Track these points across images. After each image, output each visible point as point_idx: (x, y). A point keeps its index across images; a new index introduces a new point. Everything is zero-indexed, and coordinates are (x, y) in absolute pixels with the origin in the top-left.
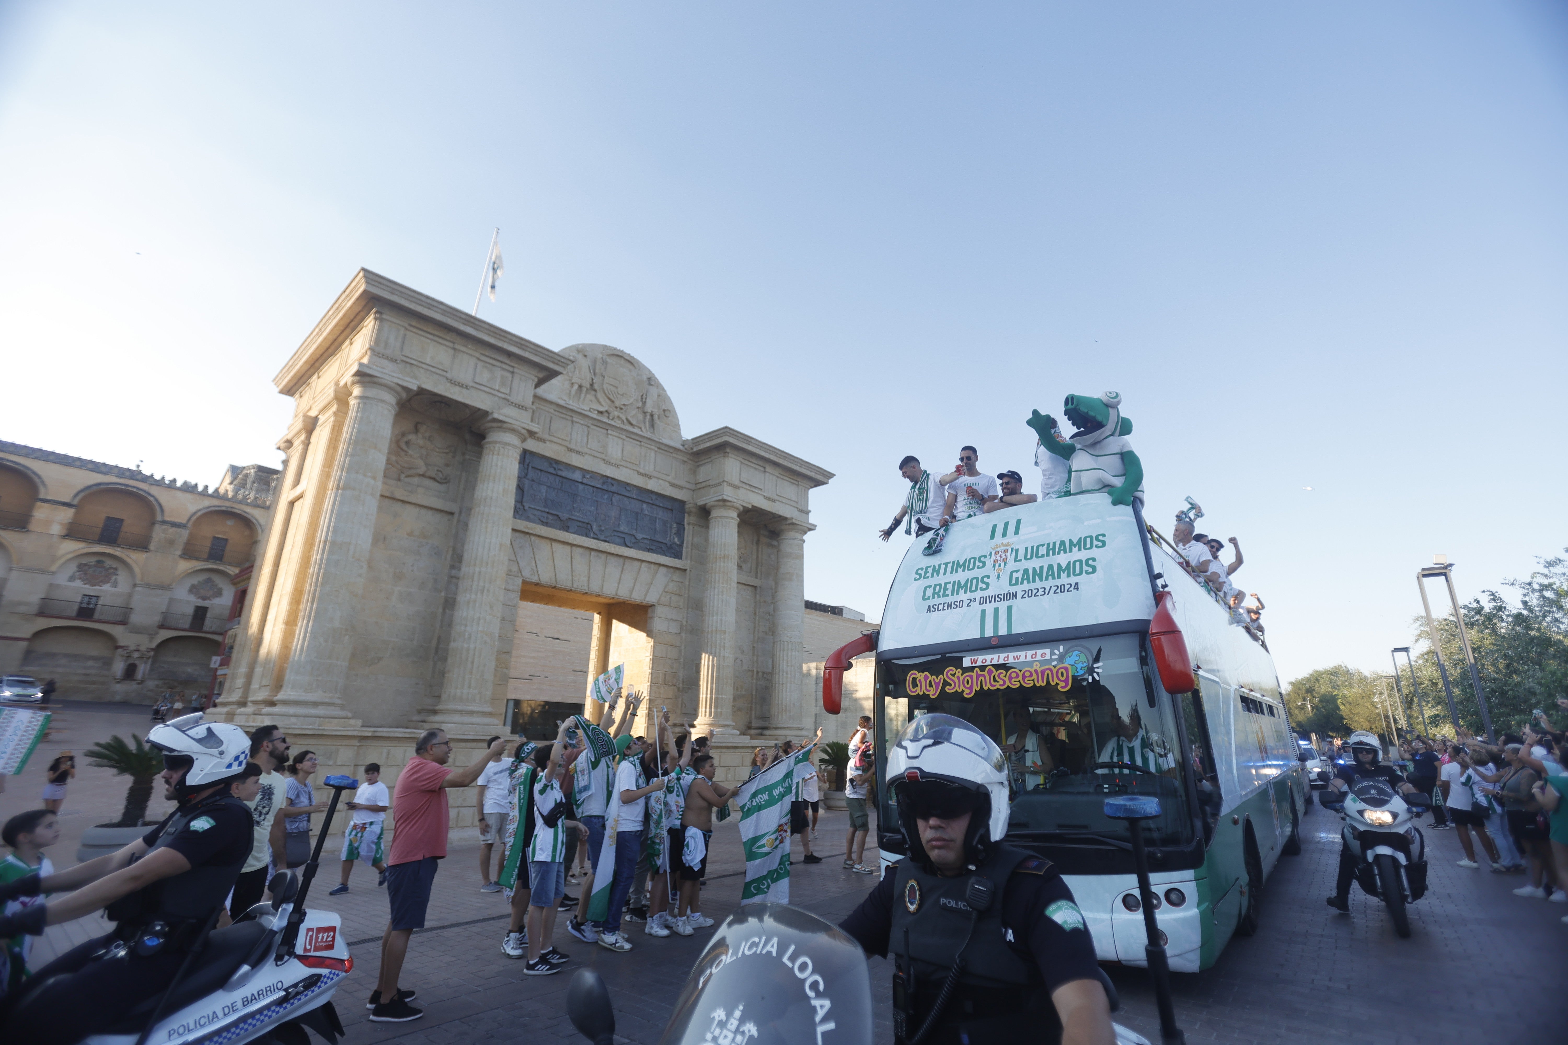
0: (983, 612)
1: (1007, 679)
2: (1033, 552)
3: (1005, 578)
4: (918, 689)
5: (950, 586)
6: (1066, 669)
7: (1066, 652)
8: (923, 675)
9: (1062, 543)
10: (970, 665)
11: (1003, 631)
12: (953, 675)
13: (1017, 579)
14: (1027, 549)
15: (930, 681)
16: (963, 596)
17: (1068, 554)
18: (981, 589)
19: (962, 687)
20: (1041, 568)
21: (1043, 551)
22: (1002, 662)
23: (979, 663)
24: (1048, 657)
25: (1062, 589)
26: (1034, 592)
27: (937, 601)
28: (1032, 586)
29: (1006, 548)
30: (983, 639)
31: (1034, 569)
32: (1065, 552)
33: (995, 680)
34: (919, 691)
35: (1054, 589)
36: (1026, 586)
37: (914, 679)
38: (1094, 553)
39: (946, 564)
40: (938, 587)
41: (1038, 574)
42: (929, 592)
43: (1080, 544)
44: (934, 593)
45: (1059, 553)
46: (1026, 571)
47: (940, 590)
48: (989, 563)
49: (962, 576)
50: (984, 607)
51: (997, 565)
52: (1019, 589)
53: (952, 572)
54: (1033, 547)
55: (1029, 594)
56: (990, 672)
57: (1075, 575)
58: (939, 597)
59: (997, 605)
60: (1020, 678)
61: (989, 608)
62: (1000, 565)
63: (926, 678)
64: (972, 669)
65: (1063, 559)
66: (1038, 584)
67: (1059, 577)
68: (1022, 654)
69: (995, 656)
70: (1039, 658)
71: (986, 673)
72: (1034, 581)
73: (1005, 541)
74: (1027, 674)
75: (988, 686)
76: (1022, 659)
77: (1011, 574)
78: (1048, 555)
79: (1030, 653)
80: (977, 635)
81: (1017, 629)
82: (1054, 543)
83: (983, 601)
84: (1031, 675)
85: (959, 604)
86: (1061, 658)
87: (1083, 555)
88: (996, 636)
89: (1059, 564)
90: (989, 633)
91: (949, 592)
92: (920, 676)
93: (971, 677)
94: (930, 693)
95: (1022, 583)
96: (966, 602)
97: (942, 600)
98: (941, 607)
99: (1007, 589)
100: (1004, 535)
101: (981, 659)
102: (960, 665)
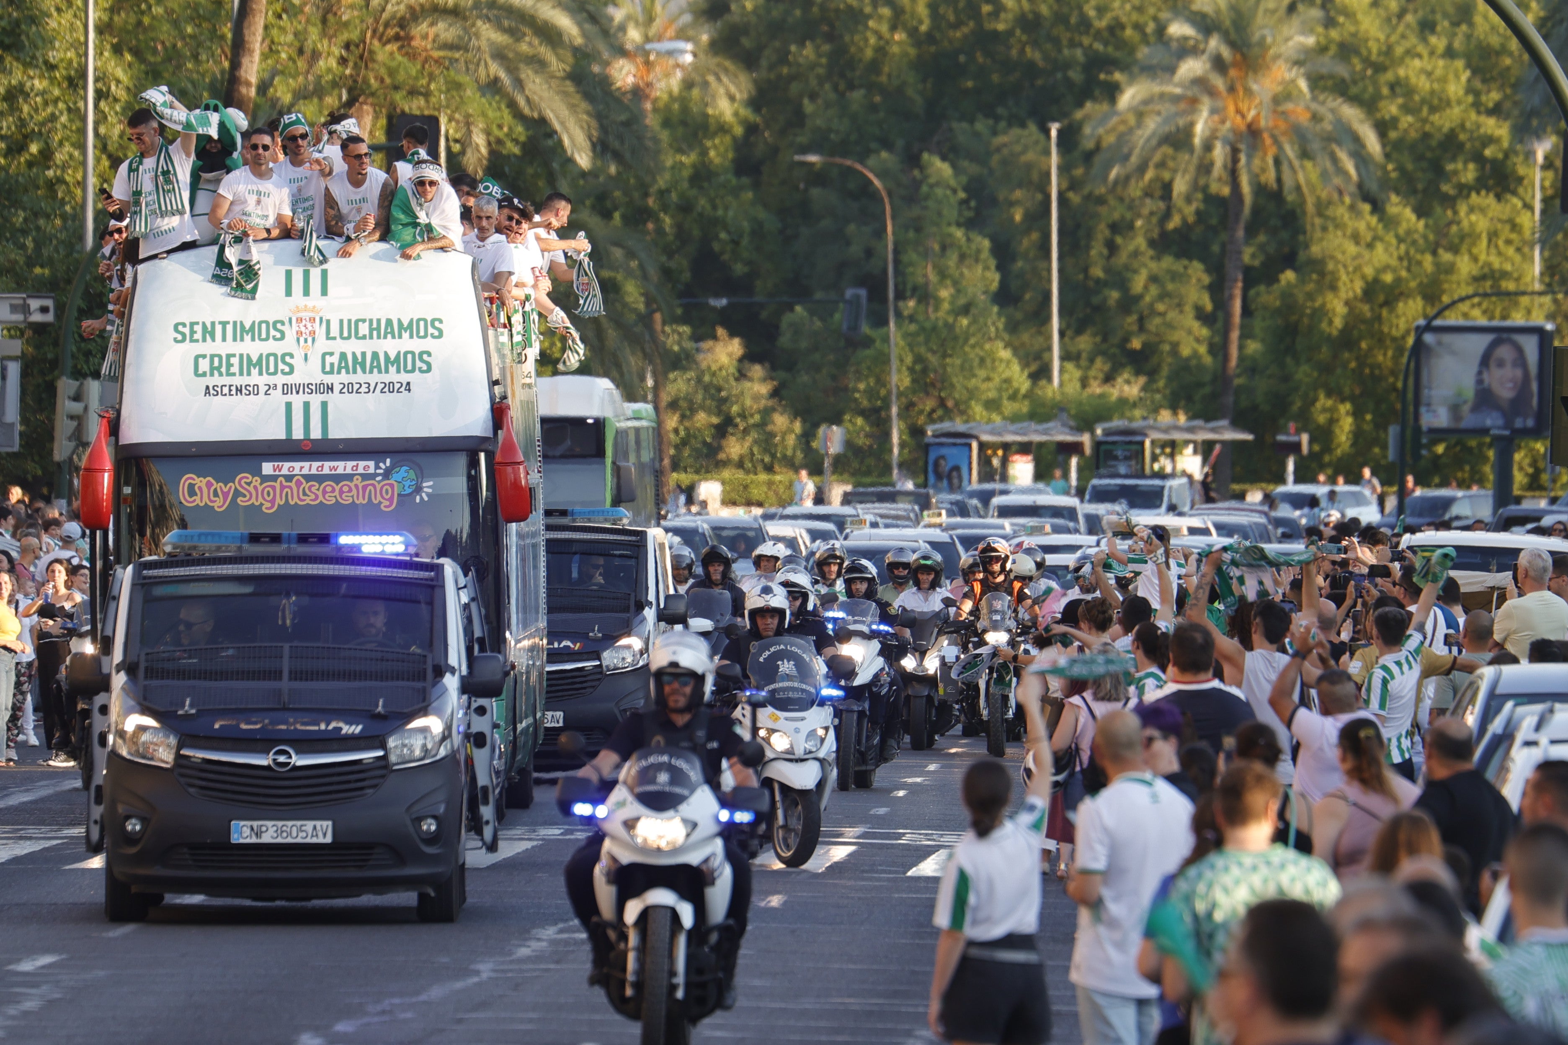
0: (289, 405)
1: (320, 493)
2: (351, 329)
3: (315, 361)
4: (198, 498)
5: (235, 361)
6: (392, 486)
7: (393, 466)
8: (205, 481)
9: (389, 322)
10: (271, 472)
11: (316, 434)
12: (249, 484)
13: (332, 365)
14: (341, 321)
15: (215, 490)
16: (255, 378)
17: (397, 340)
18: (283, 373)
19: (260, 500)
20: (364, 354)
21: (364, 329)
22: (314, 471)
23: (285, 471)
24: (372, 470)
25: (389, 388)
26: (356, 387)
27: (216, 380)
28: (353, 378)
29: (312, 315)
30: (289, 441)
31: (354, 354)
32: (393, 337)
33: (305, 494)
34: (198, 501)
35: (381, 386)
36: (344, 377)
37: (191, 487)
38: (427, 344)
39: (224, 324)
40: (216, 360)
41: (359, 363)
42: (204, 365)
43: (411, 328)
44: (212, 369)
45: (385, 337)
46: (343, 356)
47: (219, 364)
48: (290, 334)
49: (253, 348)
50: (289, 398)
51: (302, 340)
52: (335, 380)
53: (235, 340)
54: (350, 321)
55: (348, 388)
56: (299, 484)
57: (407, 372)
58: (221, 374)
59: (307, 398)
60: (337, 493)
61: (298, 401)
62: (306, 341)
63: (209, 485)
64: (274, 478)
65: (391, 346)
66: (360, 377)
67: (387, 371)
68: (341, 464)
69: (306, 465)
70: (361, 470)
71: (293, 484)
72: (355, 372)
73: (309, 302)
74: (346, 489)
75: (296, 499)
76: (340, 471)
77: (324, 355)
78: (371, 337)
79: (350, 464)
80: (282, 436)
81: (334, 433)
82: (379, 321)
83: (287, 389)
84: (350, 490)
86: (387, 474)
87: (416, 345)
88: (307, 439)
89: (386, 353)
90: (298, 434)
91: (235, 369)
92: (200, 482)
93: (274, 488)
94: (215, 505)
95: (339, 372)
96: (263, 389)
97: (227, 380)
98: (226, 390)
99: (318, 377)
100: (306, 293)
101: (286, 467)
102: (257, 472)
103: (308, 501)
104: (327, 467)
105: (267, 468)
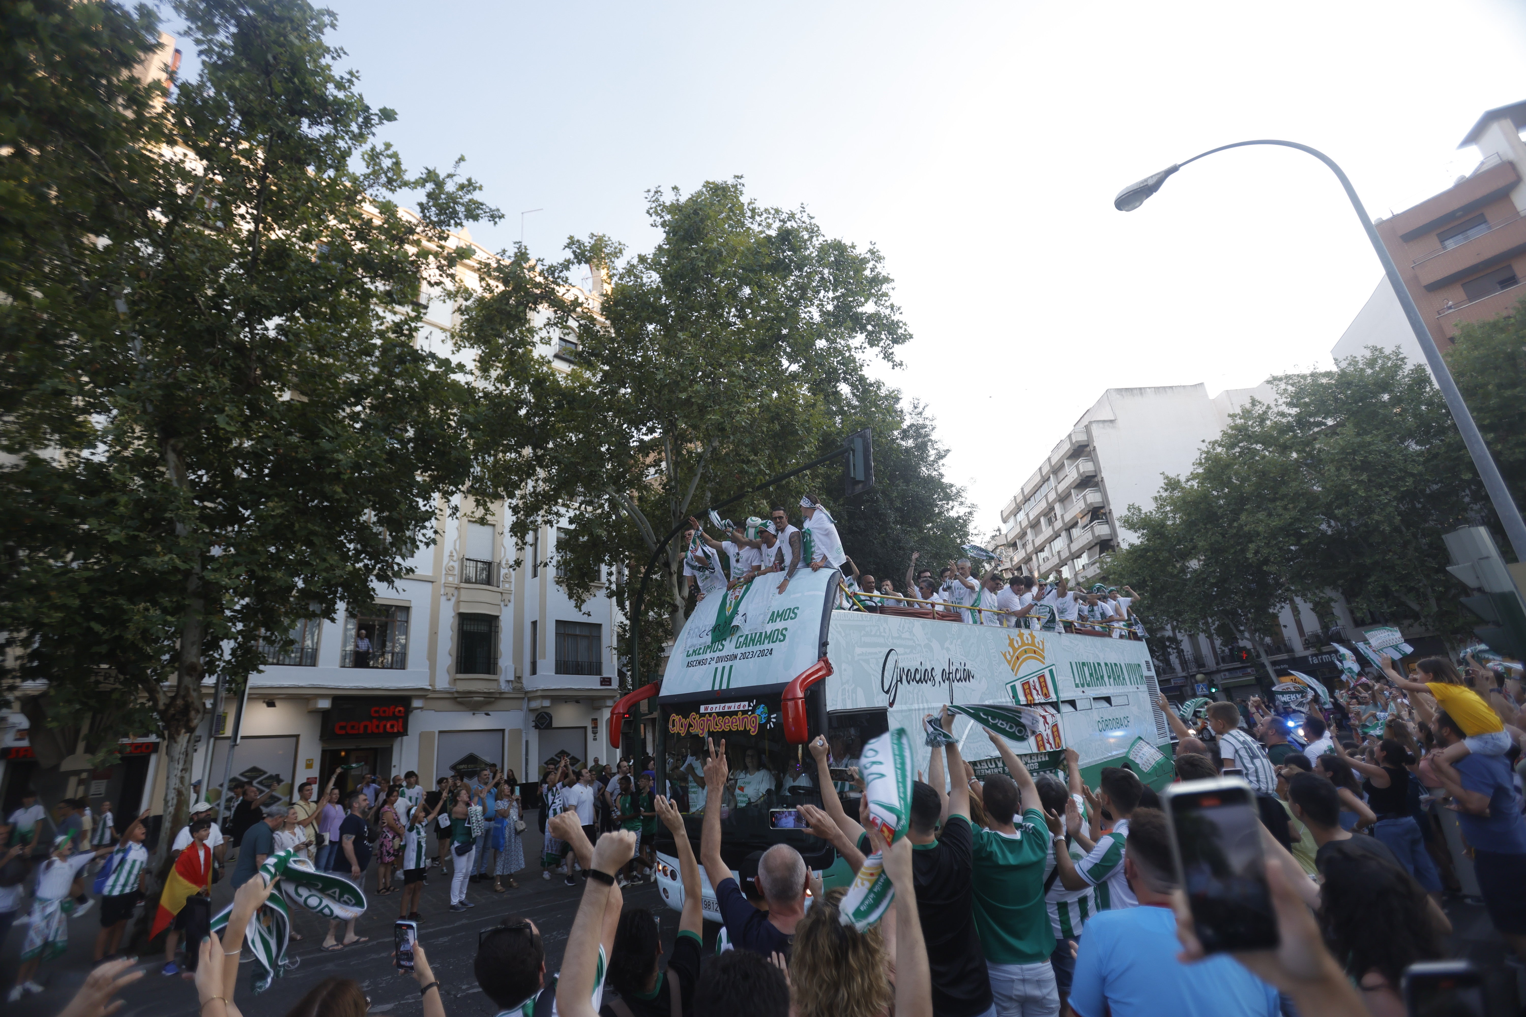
0: (717, 670)
1: (723, 724)
3: (735, 641)
4: (675, 728)
6: (756, 718)
8: (678, 718)
9: (773, 614)
10: (704, 712)
11: (724, 687)
12: (695, 720)
13: (741, 642)
15: (682, 724)
16: (708, 655)
17: (774, 623)
18: (720, 650)
19: (698, 729)
20: (756, 634)
22: (721, 710)
23: (709, 711)
24: (747, 708)
25: (762, 653)
26: (748, 654)
27: (694, 658)
28: (748, 649)
30: (713, 691)
31: (752, 634)
33: (717, 725)
34: (675, 731)
35: (758, 653)
36: (743, 650)
37: (673, 721)
38: (788, 624)
41: (753, 640)
42: (692, 650)
43: (782, 615)
45: (769, 623)
46: (747, 636)
47: (698, 649)
52: (739, 652)
55: (744, 656)
56: (715, 718)
57: (773, 642)
58: (696, 654)
59: (725, 664)
60: (731, 724)
61: (720, 665)
63: (679, 720)
64: (704, 715)
65: (769, 628)
66: (751, 648)
67: (764, 643)
68: (732, 704)
69: (719, 706)
70: (742, 709)
71: (712, 718)
72: (749, 645)
74: (734, 721)
75: (714, 726)
76: (733, 709)
77: (740, 637)
79: (737, 705)
80: (711, 689)
81: (733, 685)
83: (720, 659)
84: (736, 722)
85: (705, 662)
87: (782, 625)
88: (720, 690)
89: (766, 632)
90: (717, 688)
93: (704, 721)
94: (681, 732)
95: (742, 647)
96: (709, 661)
98: (695, 663)
99: (733, 651)
101: (710, 708)
102: (697, 711)
103: (717, 729)
104: (727, 707)
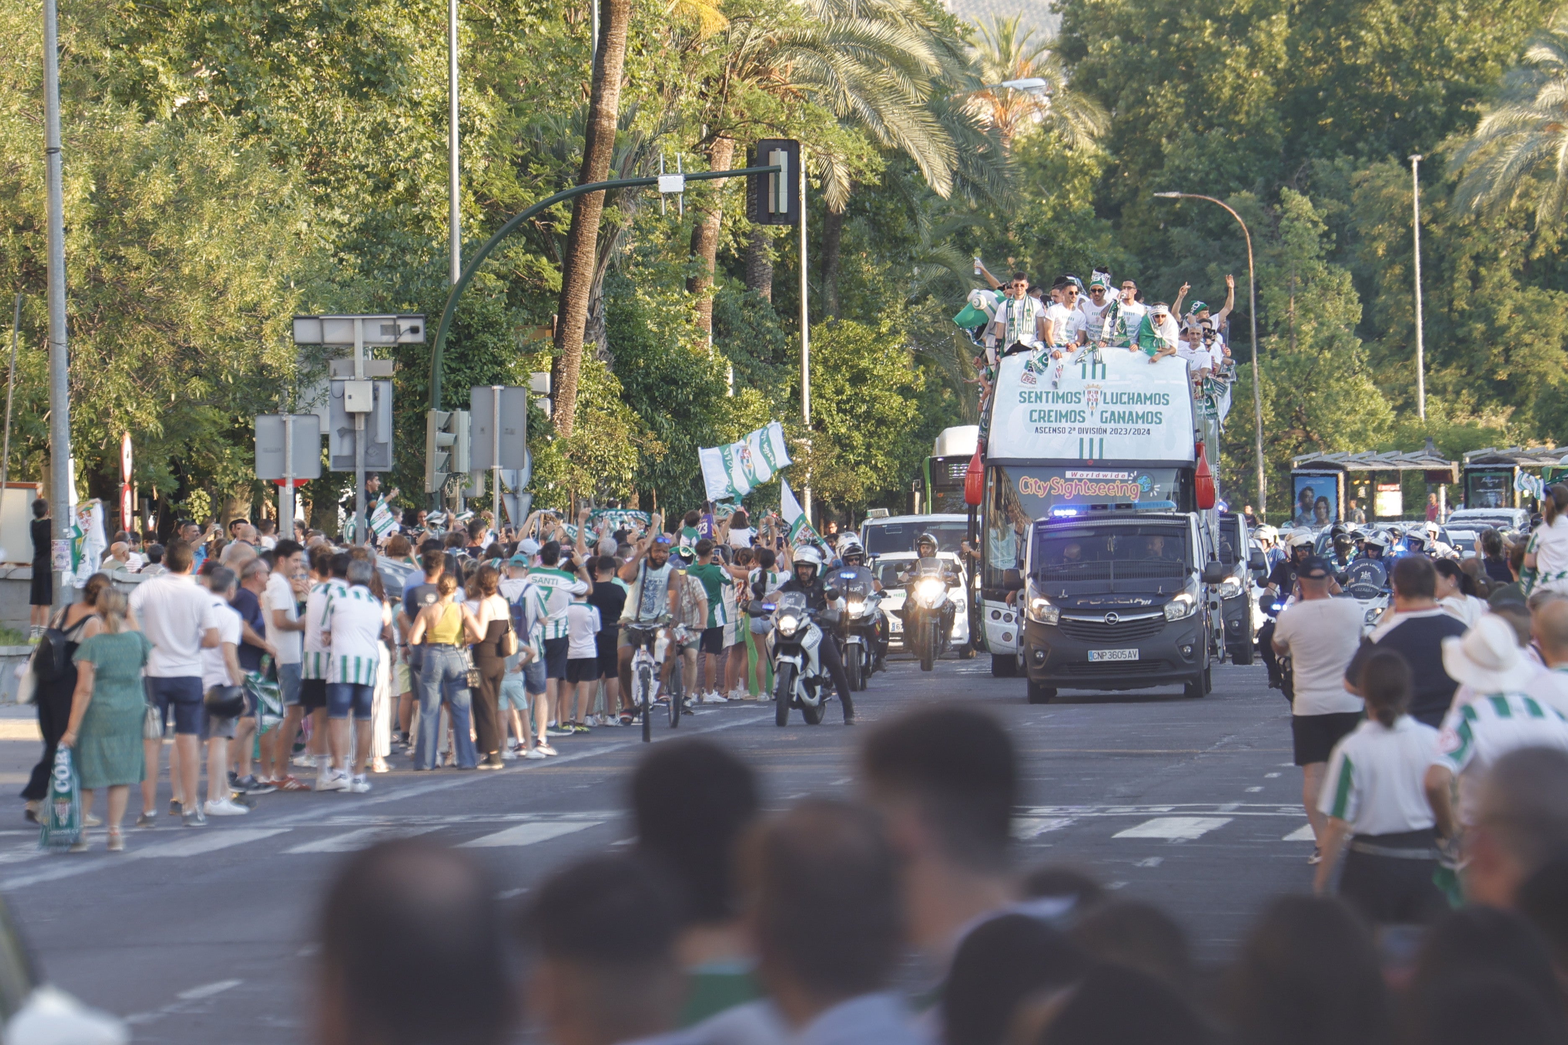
0: (1082, 440)
1: (1097, 490)
2: (1117, 398)
3: (1097, 416)
4: (1029, 490)
5: (1053, 414)
6: (1137, 486)
8: (1034, 480)
9: (1139, 395)
10: (1070, 477)
11: (1096, 456)
12: (1058, 483)
13: (1106, 418)
14: (1112, 394)
15: (1039, 486)
16: (1064, 424)
17: (1143, 405)
18: (1079, 422)
19: (1064, 491)
20: (1124, 413)
21: (1125, 398)
22: (1094, 477)
23: (1078, 477)
24: (1126, 478)
25: (1138, 432)
26: (1119, 431)
28: (1117, 426)
30: (1081, 460)
31: (1119, 412)
32: (1141, 403)
33: (1088, 490)
34: (1029, 492)
35: (1133, 431)
36: (1113, 425)
37: (1026, 484)
38: (1160, 408)
39: (1047, 393)
40: (1042, 413)
41: (1121, 417)
42: (1035, 416)
43: (1151, 398)
44: (1040, 418)
45: (1137, 403)
46: (1113, 413)
47: (1044, 416)
48: (1084, 400)
49: (1063, 407)
50: (1082, 436)
52: (1109, 426)
54: (1117, 394)
55: (1115, 431)
56: (1085, 484)
57: (1147, 423)
58: (1045, 421)
59: (1092, 436)
61: (1086, 437)
63: (1036, 483)
64: (1072, 480)
65: (1139, 409)
66: (1121, 425)
67: (1137, 423)
68: (1109, 473)
69: (1090, 473)
70: (1120, 478)
71: (1082, 484)
72: (1119, 422)
74: (1111, 487)
76: (1109, 477)
77: (1102, 413)
78: (1129, 403)
79: (1114, 474)
80: (1077, 457)
81: (1106, 457)
82: (1133, 394)
83: (1081, 431)
84: (1114, 489)
85: (1063, 431)
87: (1154, 408)
88: (1091, 459)
90: (1086, 456)
91: (1053, 419)
92: (1031, 481)
93: (1072, 485)
94: (1039, 494)
95: (1110, 422)
96: (1067, 430)
97: (1047, 425)
98: (1047, 430)
99: (1099, 425)
100: (1094, 377)
101: (1079, 474)
102: (1063, 476)
103: (1090, 493)
104: (1102, 475)
105: (1069, 474)
